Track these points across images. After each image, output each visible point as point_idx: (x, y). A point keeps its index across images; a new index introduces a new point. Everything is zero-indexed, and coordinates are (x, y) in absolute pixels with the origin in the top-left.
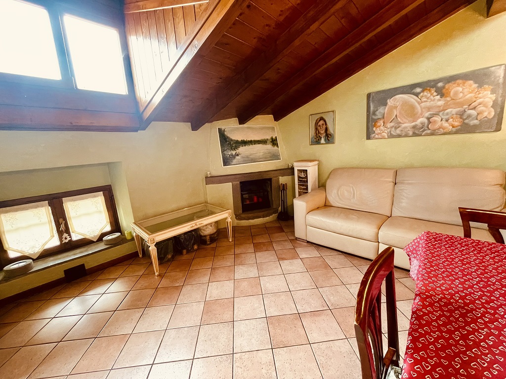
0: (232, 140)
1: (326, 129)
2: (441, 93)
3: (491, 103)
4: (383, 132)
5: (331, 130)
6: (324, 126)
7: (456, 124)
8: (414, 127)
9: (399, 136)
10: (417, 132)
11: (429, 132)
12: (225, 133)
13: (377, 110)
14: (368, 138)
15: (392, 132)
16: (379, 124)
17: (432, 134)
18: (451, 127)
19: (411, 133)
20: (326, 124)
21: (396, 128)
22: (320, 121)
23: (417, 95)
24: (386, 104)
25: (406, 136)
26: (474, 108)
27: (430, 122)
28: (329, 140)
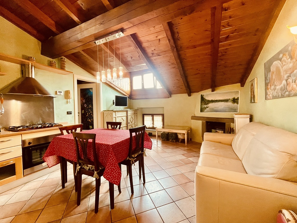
0: (206, 100)
1: (253, 92)
12: (204, 97)
28: (254, 100)
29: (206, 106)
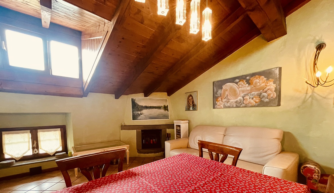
0: (139, 105)
1: (193, 102)
2: (249, 82)
3: (274, 89)
4: (221, 104)
5: (195, 102)
6: (192, 100)
7: (257, 101)
8: (236, 102)
9: (229, 107)
10: (238, 105)
11: (244, 105)
12: (136, 101)
13: (218, 91)
14: (214, 108)
15: (226, 105)
16: (219, 100)
17: (245, 107)
18: (255, 103)
19: (235, 106)
20: (193, 99)
21: (227, 102)
22: (190, 97)
23: (237, 83)
24: (222, 88)
25: (233, 107)
26: (266, 92)
27: (244, 100)
28: (194, 108)
29: (139, 113)
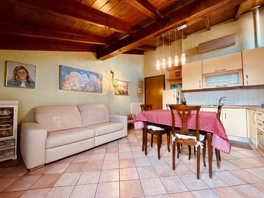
2: (88, 76)
3: (100, 84)
4: (69, 87)
6: (26, 74)
7: (93, 89)
8: (81, 87)
9: (75, 90)
11: (86, 90)
13: (65, 75)
16: (66, 82)
20: (27, 73)
21: (74, 86)
22: (20, 69)
23: (82, 74)
24: (69, 74)
25: (79, 91)
28: (30, 85)
